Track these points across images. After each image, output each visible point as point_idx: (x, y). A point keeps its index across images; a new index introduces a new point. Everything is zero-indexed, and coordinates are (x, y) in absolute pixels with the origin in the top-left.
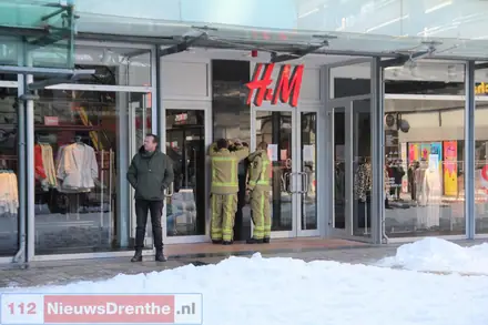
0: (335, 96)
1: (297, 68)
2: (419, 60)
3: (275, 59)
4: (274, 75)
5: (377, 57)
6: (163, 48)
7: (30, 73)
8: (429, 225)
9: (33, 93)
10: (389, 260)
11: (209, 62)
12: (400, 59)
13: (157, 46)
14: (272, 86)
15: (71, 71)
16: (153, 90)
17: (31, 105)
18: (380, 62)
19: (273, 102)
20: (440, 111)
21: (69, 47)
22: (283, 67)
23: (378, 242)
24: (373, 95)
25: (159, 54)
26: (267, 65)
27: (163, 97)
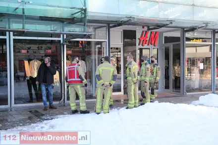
0: (165, 43)
1: (156, 32)
2: (200, 30)
3: (149, 29)
4: (149, 35)
5: (183, 28)
6: (111, 25)
7: (65, 34)
8: (196, 88)
9: (66, 42)
10: (196, 102)
11: (122, 31)
12: (193, 29)
13: (109, 24)
14: (148, 39)
15: (86, 33)
16: (107, 40)
17: (65, 46)
18: (184, 30)
19: (148, 45)
20: (196, 47)
21: (84, 25)
22: (151, 32)
23: (183, 94)
24: (181, 42)
25: (109, 28)
26: (146, 31)
27: (111, 43)
